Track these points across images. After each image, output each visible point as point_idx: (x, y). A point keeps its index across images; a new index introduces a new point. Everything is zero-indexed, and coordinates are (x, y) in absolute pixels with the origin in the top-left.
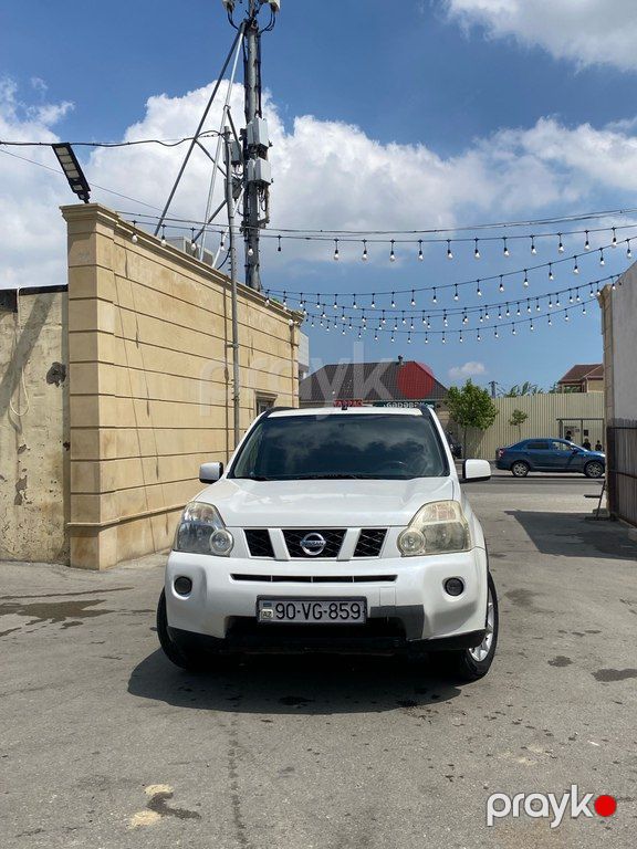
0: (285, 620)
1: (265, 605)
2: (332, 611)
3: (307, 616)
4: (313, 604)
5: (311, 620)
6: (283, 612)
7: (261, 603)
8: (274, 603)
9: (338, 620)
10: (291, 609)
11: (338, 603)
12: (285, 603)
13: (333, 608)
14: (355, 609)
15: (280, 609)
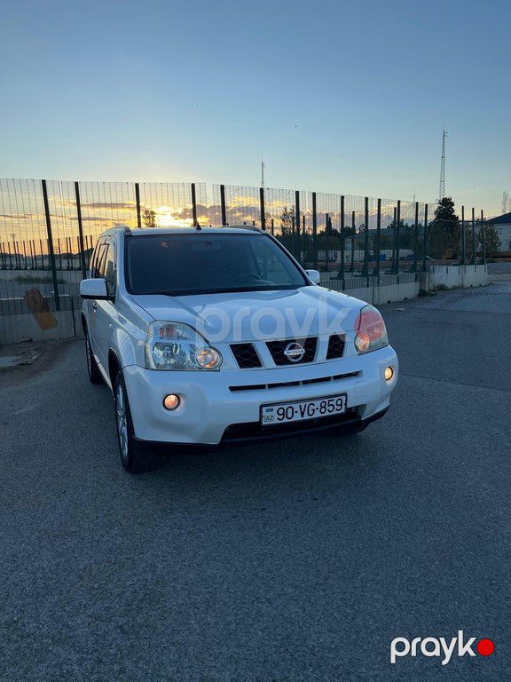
0: (285, 420)
1: (267, 411)
2: (322, 407)
3: (302, 414)
4: (308, 404)
5: (306, 417)
6: (283, 414)
7: (264, 409)
8: (275, 408)
9: (327, 414)
10: (290, 411)
11: (327, 400)
12: (285, 407)
13: (323, 404)
14: (339, 402)
15: (281, 412)
